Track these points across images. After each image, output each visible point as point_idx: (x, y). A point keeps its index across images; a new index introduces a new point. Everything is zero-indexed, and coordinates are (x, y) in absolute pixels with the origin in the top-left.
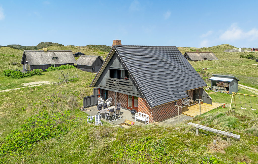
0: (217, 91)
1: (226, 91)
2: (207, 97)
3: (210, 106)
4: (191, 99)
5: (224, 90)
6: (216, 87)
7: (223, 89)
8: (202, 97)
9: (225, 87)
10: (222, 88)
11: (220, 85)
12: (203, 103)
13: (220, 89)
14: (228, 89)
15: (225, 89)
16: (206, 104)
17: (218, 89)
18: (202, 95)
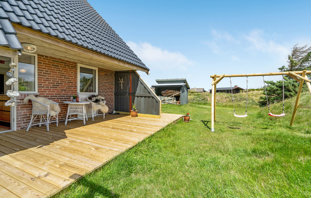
0: (163, 103)
1: (175, 101)
2: (148, 95)
3: (154, 119)
4: (101, 102)
5: (173, 101)
6: (161, 97)
7: (171, 100)
8: (136, 98)
9: (173, 95)
10: (169, 98)
11: (167, 94)
12: (138, 114)
13: (167, 99)
14: (178, 98)
15: (174, 98)
16: (146, 115)
17: (164, 100)
18: (135, 93)
